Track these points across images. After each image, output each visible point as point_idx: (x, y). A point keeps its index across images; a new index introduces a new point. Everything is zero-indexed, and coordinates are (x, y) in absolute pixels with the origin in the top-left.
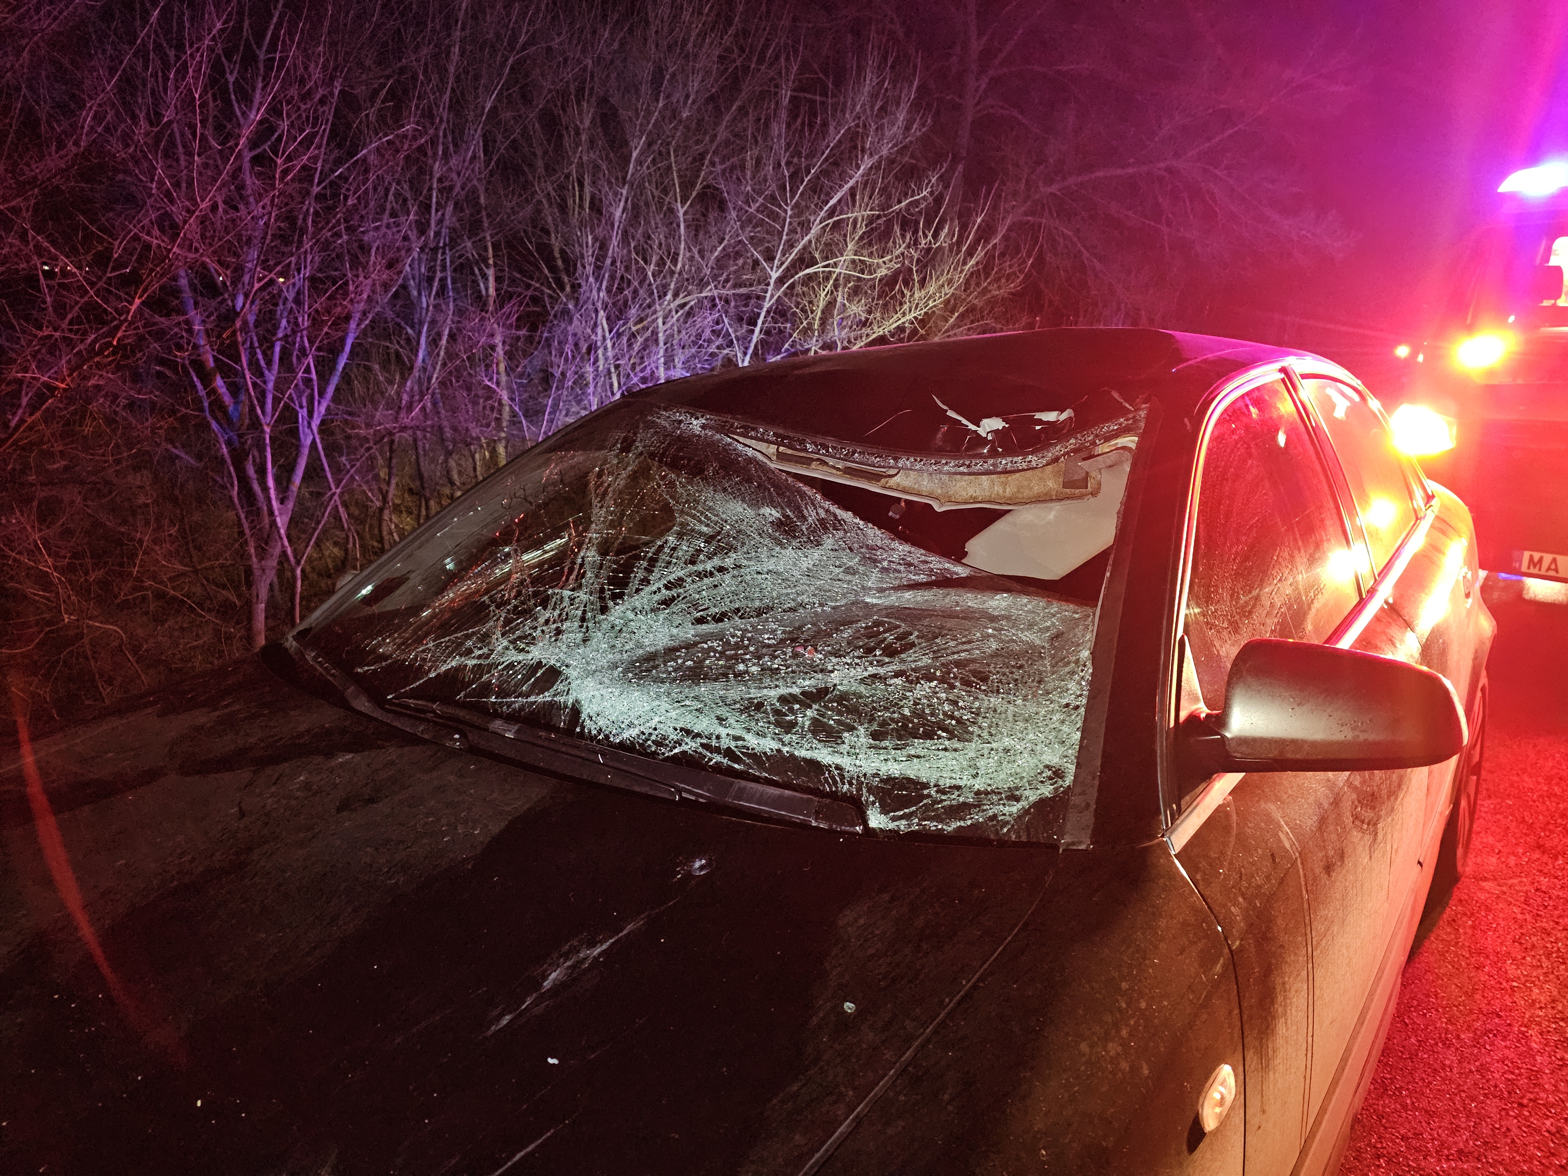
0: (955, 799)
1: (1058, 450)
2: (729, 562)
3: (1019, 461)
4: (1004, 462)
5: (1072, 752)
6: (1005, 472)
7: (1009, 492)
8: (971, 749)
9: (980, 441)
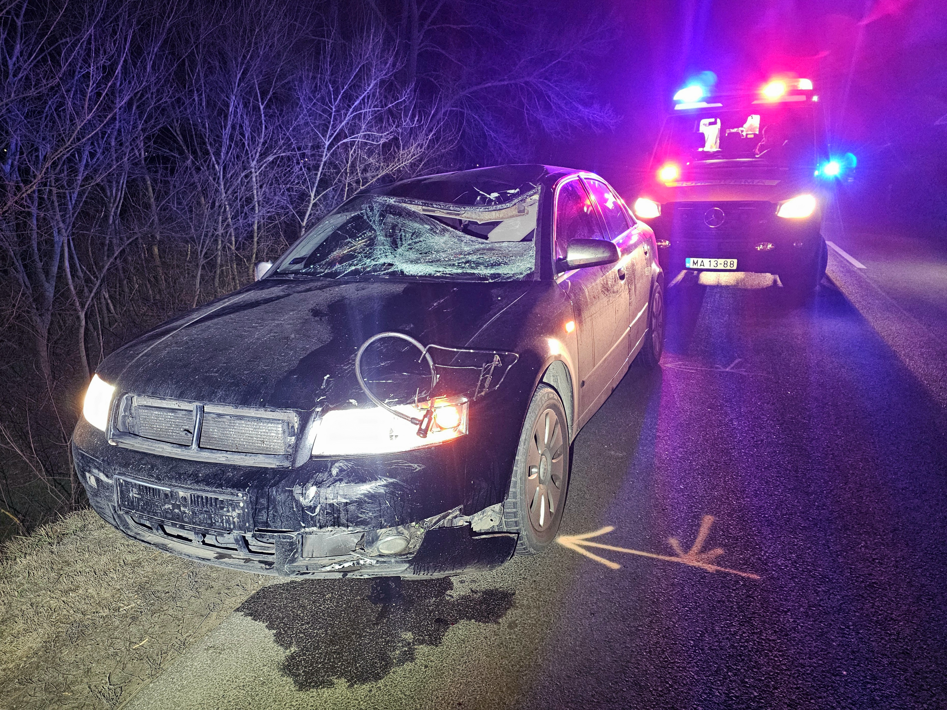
0: (508, 275)
1: (516, 201)
2: (421, 239)
3: (504, 206)
4: (499, 207)
5: (533, 264)
6: (500, 210)
7: (501, 216)
8: (510, 266)
9: (490, 201)
